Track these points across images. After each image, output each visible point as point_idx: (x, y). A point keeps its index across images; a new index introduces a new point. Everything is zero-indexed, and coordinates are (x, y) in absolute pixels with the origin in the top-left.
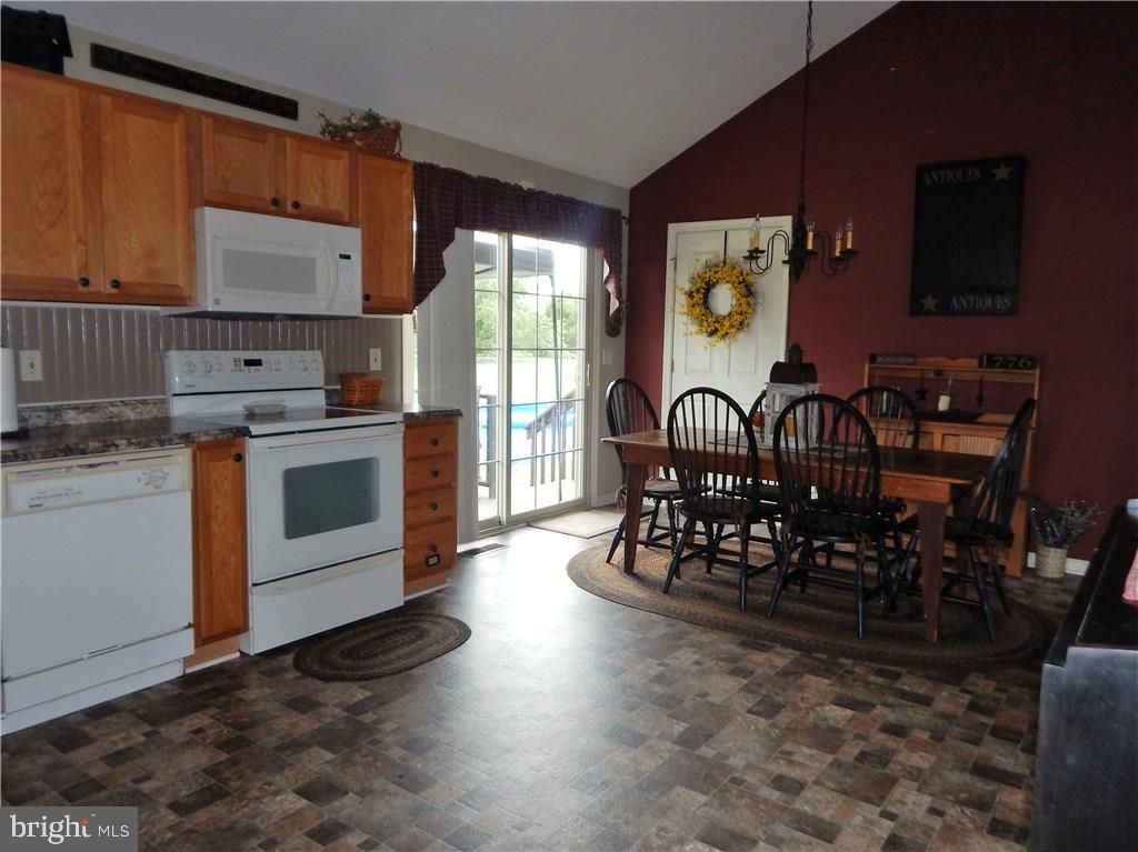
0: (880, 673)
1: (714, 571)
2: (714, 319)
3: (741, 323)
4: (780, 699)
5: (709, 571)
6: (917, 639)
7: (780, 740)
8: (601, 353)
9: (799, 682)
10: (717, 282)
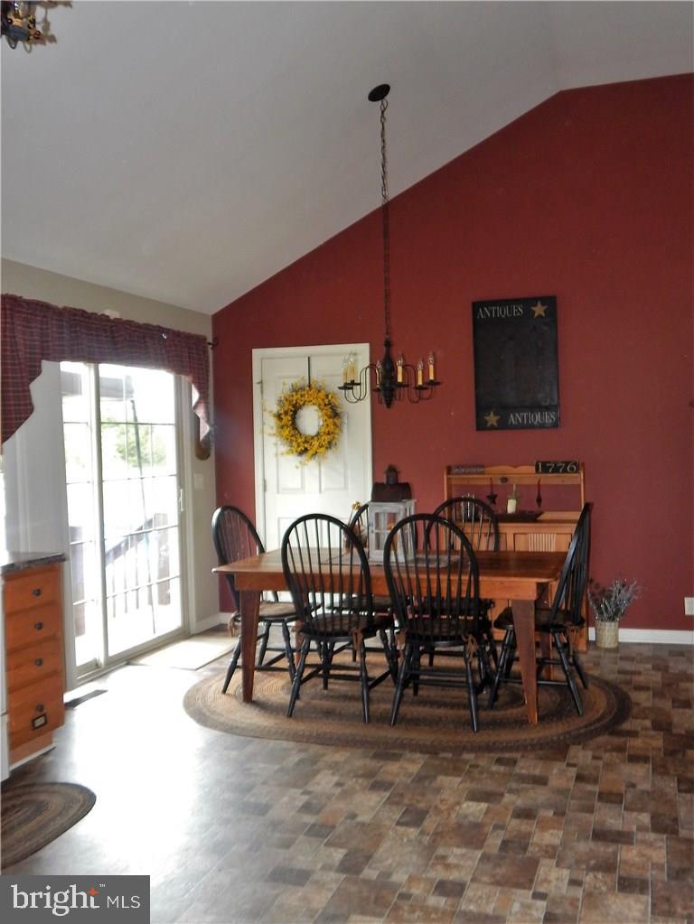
0: (499, 761)
1: (330, 686)
2: (303, 440)
3: (330, 443)
4: (422, 805)
5: (326, 687)
6: (521, 723)
7: (432, 847)
8: (193, 476)
9: (434, 785)
10: (304, 404)
